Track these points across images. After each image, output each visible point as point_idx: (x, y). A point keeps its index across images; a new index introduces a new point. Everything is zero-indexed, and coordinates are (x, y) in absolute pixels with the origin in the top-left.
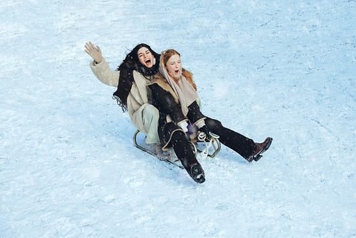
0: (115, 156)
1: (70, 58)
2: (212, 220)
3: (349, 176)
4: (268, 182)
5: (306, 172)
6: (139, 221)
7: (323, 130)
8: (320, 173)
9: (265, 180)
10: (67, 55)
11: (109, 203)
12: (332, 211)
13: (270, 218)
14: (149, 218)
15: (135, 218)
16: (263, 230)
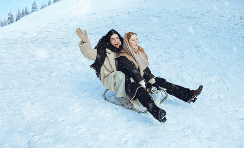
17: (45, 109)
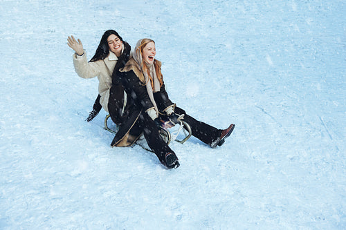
0: (78, 133)
1: (28, 37)
2: (174, 196)
3: (291, 159)
4: (221, 162)
5: (254, 154)
6: (106, 195)
7: (267, 116)
8: (267, 156)
9: (219, 160)
10: (25, 33)
11: (76, 177)
12: (279, 190)
13: (225, 195)
14: (115, 192)
15: (102, 192)
16: (221, 205)
17: (50, 155)
